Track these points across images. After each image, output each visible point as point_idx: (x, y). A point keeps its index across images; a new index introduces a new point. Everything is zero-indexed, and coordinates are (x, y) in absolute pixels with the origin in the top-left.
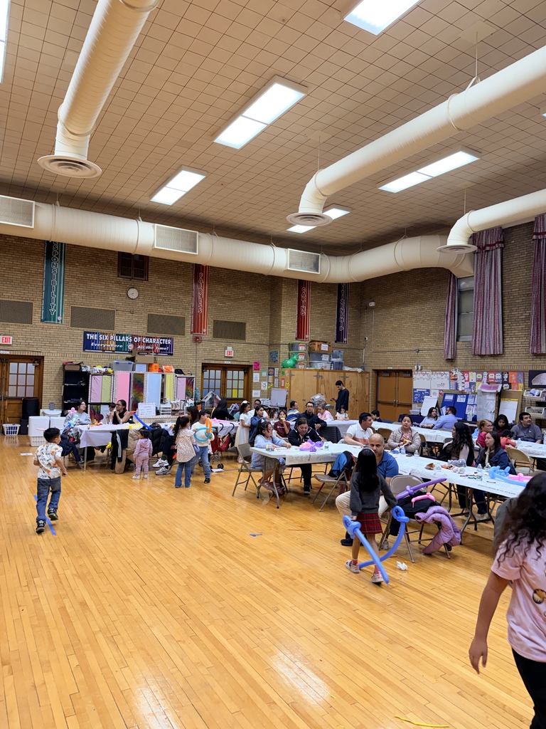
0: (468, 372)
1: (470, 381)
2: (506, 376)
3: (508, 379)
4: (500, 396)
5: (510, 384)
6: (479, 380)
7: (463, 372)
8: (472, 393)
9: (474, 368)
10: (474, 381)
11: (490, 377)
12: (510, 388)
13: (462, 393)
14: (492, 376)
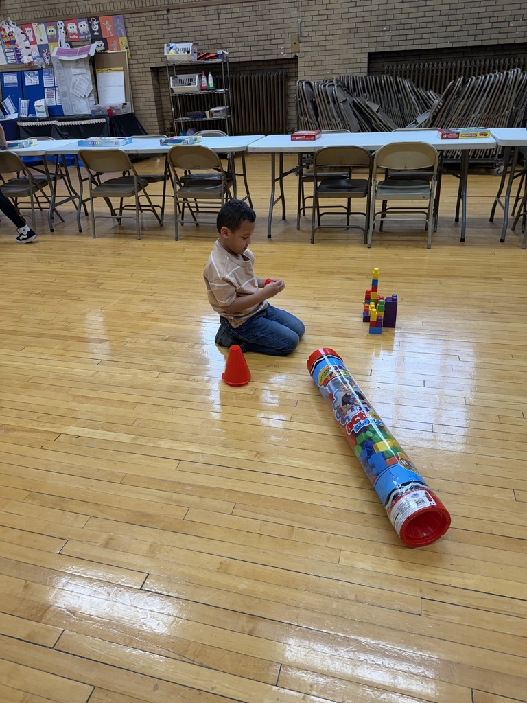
0: (29, 25)
1: (39, 43)
2: (96, 28)
3: (99, 31)
4: (96, 63)
5: (105, 40)
6: (53, 39)
7: (23, 25)
8: (47, 66)
9: (38, 15)
10: (45, 41)
11: (70, 30)
12: (107, 47)
13: (31, 68)
14: (72, 28)
